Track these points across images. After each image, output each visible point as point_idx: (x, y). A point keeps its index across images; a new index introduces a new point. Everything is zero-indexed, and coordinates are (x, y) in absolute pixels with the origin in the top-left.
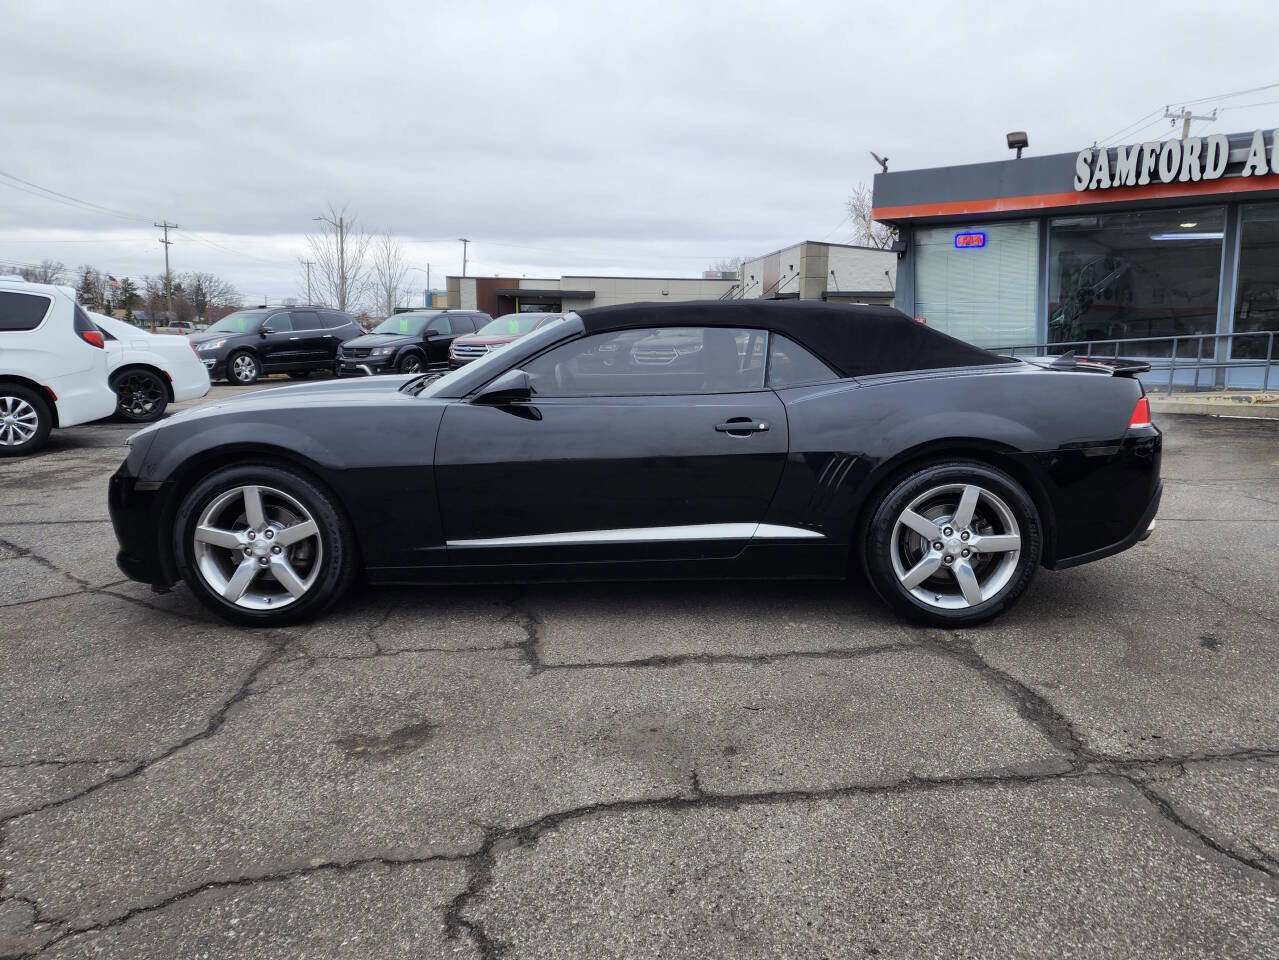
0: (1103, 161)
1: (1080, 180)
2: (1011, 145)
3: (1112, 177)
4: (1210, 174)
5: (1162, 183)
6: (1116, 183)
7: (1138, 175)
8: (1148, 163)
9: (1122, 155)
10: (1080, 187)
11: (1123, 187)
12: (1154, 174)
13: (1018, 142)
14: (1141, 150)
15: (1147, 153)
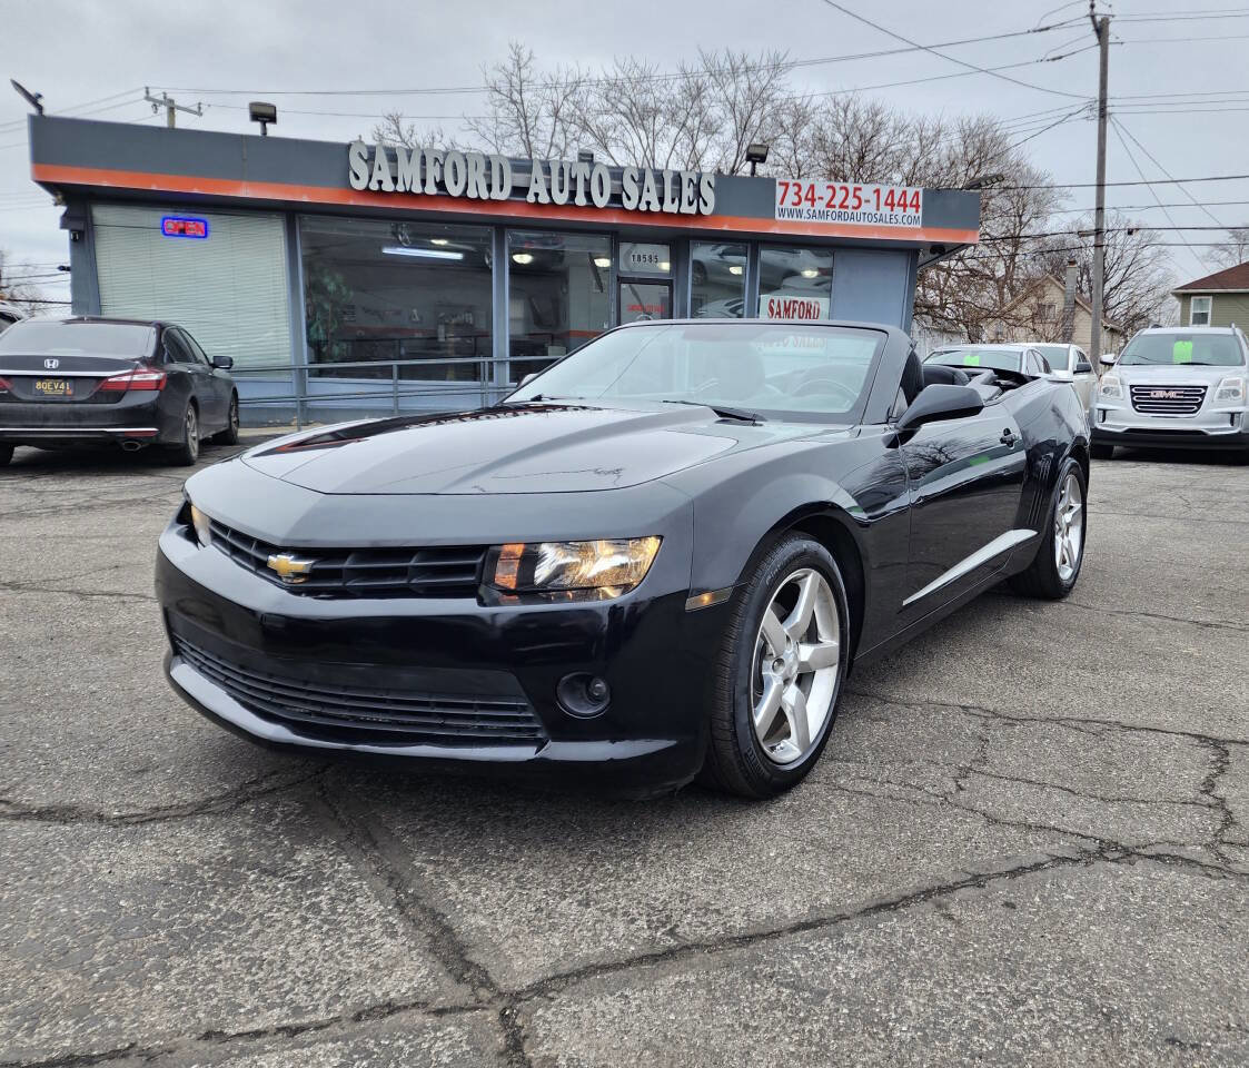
0: (381, 158)
1: (357, 177)
2: (255, 117)
3: (395, 180)
4: (496, 195)
5: (450, 196)
6: (400, 188)
7: (424, 182)
8: (433, 173)
9: (402, 158)
10: (360, 185)
11: (409, 194)
12: (441, 185)
13: (264, 115)
14: (424, 157)
15: (429, 161)
